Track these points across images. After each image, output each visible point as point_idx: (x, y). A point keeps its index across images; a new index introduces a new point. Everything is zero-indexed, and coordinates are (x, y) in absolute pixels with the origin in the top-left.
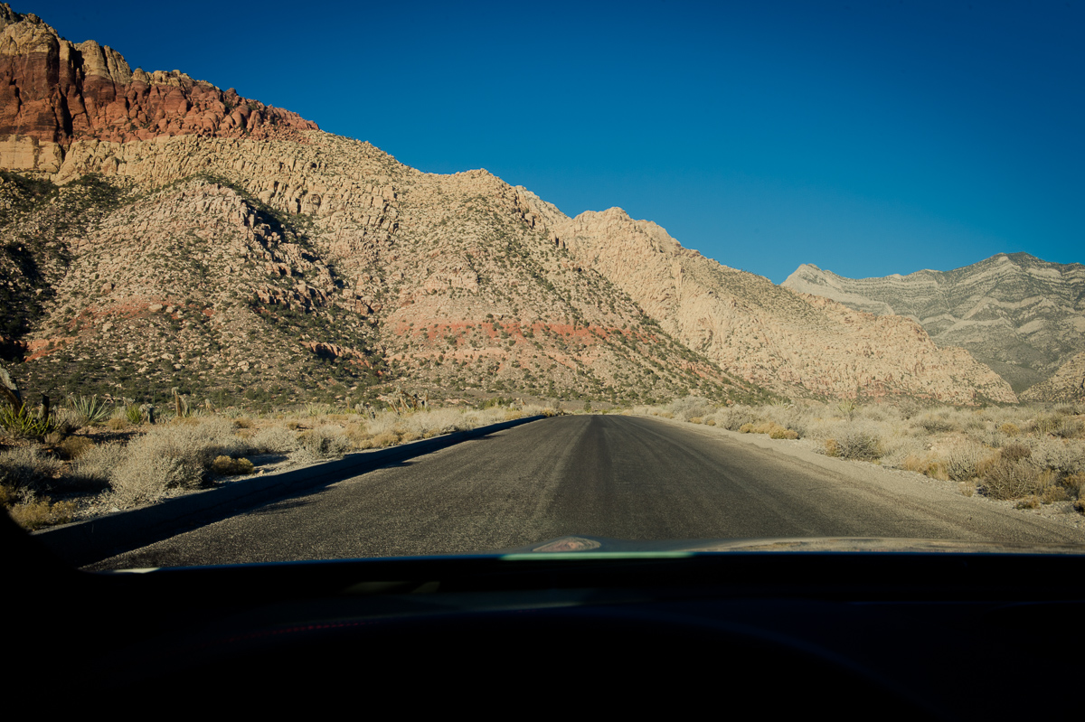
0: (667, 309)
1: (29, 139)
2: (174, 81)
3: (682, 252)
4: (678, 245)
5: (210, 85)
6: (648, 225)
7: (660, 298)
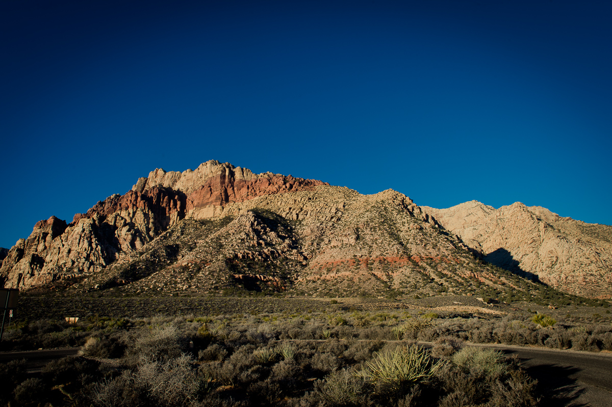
0: (533, 248)
1: (213, 206)
2: (266, 176)
3: (560, 219)
4: (556, 216)
5: (280, 175)
6: (537, 208)
7: (529, 242)
